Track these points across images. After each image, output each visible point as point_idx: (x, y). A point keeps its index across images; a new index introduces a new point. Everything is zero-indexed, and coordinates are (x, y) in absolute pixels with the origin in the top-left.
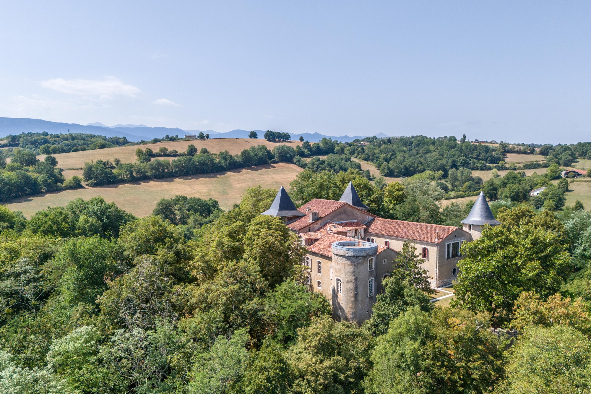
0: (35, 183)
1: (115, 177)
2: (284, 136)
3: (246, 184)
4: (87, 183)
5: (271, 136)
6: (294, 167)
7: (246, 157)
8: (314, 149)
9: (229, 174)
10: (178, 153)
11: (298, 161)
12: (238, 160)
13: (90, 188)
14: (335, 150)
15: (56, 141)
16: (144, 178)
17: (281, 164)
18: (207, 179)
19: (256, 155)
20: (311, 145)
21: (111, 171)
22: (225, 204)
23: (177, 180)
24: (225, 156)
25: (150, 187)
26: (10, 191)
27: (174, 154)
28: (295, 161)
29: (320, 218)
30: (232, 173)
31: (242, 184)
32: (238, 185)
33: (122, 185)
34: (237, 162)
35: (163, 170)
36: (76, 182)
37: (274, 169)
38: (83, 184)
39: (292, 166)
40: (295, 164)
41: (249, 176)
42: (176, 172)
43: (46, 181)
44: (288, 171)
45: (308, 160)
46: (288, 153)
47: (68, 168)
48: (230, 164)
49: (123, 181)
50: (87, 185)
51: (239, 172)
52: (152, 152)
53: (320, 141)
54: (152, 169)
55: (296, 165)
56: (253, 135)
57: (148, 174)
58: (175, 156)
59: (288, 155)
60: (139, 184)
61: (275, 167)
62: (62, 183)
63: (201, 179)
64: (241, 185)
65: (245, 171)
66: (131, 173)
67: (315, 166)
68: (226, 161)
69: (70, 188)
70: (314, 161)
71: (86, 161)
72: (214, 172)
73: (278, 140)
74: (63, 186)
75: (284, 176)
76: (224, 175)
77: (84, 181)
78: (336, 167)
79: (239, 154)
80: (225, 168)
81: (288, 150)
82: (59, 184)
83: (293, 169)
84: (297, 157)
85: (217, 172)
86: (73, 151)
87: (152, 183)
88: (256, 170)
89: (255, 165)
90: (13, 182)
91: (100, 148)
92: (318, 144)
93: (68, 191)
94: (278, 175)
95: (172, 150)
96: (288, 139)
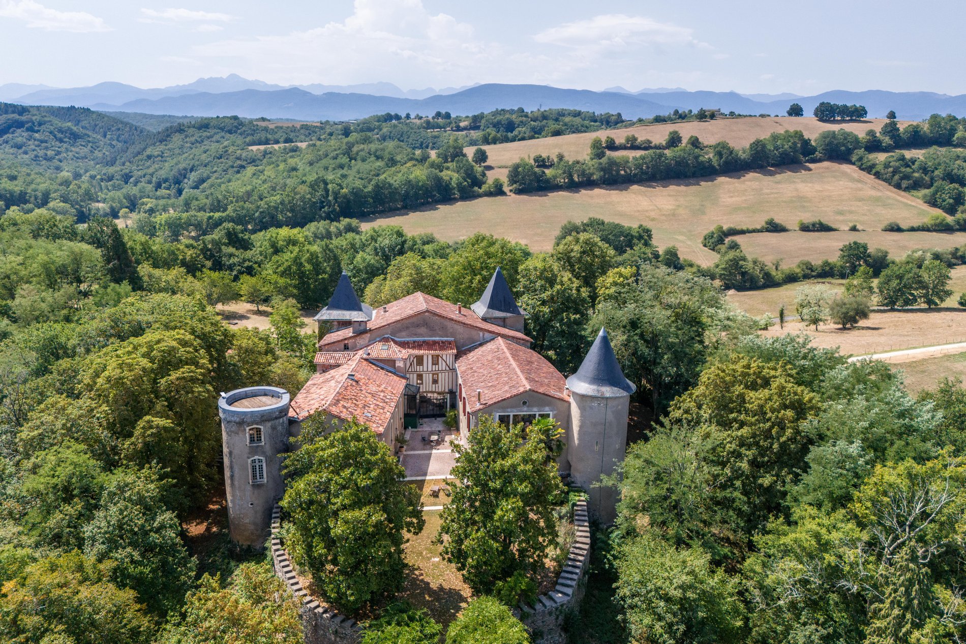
0: (447, 185)
1: (547, 181)
2: (853, 112)
3: (744, 198)
4: (511, 188)
5: (826, 112)
6: (849, 171)
7: (757, 152)
8: (904, 137)
9: (721, 179)
10: (652, 145)
11: (860, 159)
12: (743, 156)
13: (513, 195)
14: (955, 138)
15: (522, 122)
16: (589, 183)
17: (826, 164)
18: (682, 188)
19: (777, 148)
20: (901, 130)
21: (544, 172)
22: (690, 231)
23: (635, 187)
24: (722, 149)
25: (592, 197)
26: (417, 196)
27: (647, 146)
28: (854, 160)
29: (365, 332)
30: (727, 179)
31: (737, 199)
32: (729, 200)
33: (555, 193)
34: (740, 159)
35: (618, 171)
36: (496, 186)
37: (807, 172)
38: (506, 189)
39: (846, 168)
40: (854, 164)
41: (755, 185)
42: (635, 175)
43: (461, 184)
44: (834, 177)
45: (881, 157)
46: (844, 145)
47: (499, 165)
48: (726, 163)
49: (557, 188)
50: (511, 191)
51: (739, 178)
52: (614, 143)
53: (924, 121)
54: (602, 169)
55: (854, 167)
56: (796, 111)
57: (595, 177)
58: (646, 149)
59: (843, 148)
60: (577, 192)
61: (810, 170)
62: (480, 188)
63: (672, 187)
64: (734, 199)
65: (751, 175)
66: (570, 176)
67: (891, 169)
68: (721, 158)
69: (489, 194)
70: (891, 159)
71: (522, 156)
72: (697, 177)
73: (839, 118)
74: (481, 191)
75: (818, 187)
76: (712, 181)
77: (508, 185)
78: (936, 173)
79: (748, 146)
80: (716, 170)
81: (845, 139)
82: (476, 188)
83: (845, 174)
84: (861, 151)
85: (702, 176)
86: (519, 140)
87: (597, 191)
88: (772, 174)
89: (773, 166)
90: (420, 184)
91: (553, 136)
92: (917, 126)
93: (486, 199)
94: (810, 185)
95: (643, 139)
96: (862, 116)
